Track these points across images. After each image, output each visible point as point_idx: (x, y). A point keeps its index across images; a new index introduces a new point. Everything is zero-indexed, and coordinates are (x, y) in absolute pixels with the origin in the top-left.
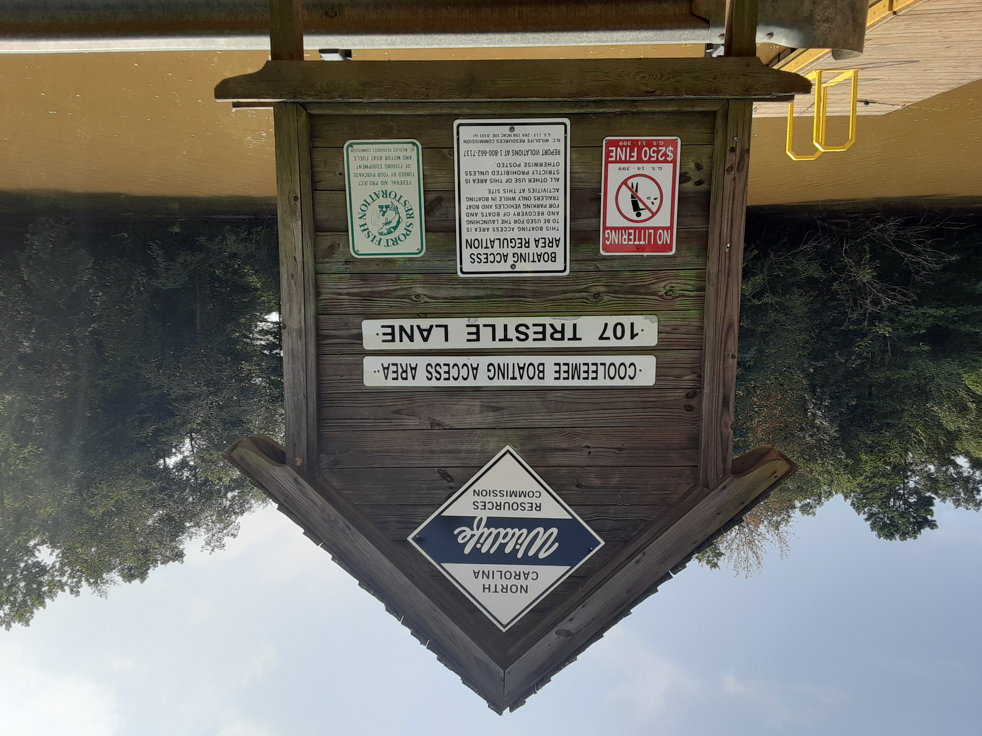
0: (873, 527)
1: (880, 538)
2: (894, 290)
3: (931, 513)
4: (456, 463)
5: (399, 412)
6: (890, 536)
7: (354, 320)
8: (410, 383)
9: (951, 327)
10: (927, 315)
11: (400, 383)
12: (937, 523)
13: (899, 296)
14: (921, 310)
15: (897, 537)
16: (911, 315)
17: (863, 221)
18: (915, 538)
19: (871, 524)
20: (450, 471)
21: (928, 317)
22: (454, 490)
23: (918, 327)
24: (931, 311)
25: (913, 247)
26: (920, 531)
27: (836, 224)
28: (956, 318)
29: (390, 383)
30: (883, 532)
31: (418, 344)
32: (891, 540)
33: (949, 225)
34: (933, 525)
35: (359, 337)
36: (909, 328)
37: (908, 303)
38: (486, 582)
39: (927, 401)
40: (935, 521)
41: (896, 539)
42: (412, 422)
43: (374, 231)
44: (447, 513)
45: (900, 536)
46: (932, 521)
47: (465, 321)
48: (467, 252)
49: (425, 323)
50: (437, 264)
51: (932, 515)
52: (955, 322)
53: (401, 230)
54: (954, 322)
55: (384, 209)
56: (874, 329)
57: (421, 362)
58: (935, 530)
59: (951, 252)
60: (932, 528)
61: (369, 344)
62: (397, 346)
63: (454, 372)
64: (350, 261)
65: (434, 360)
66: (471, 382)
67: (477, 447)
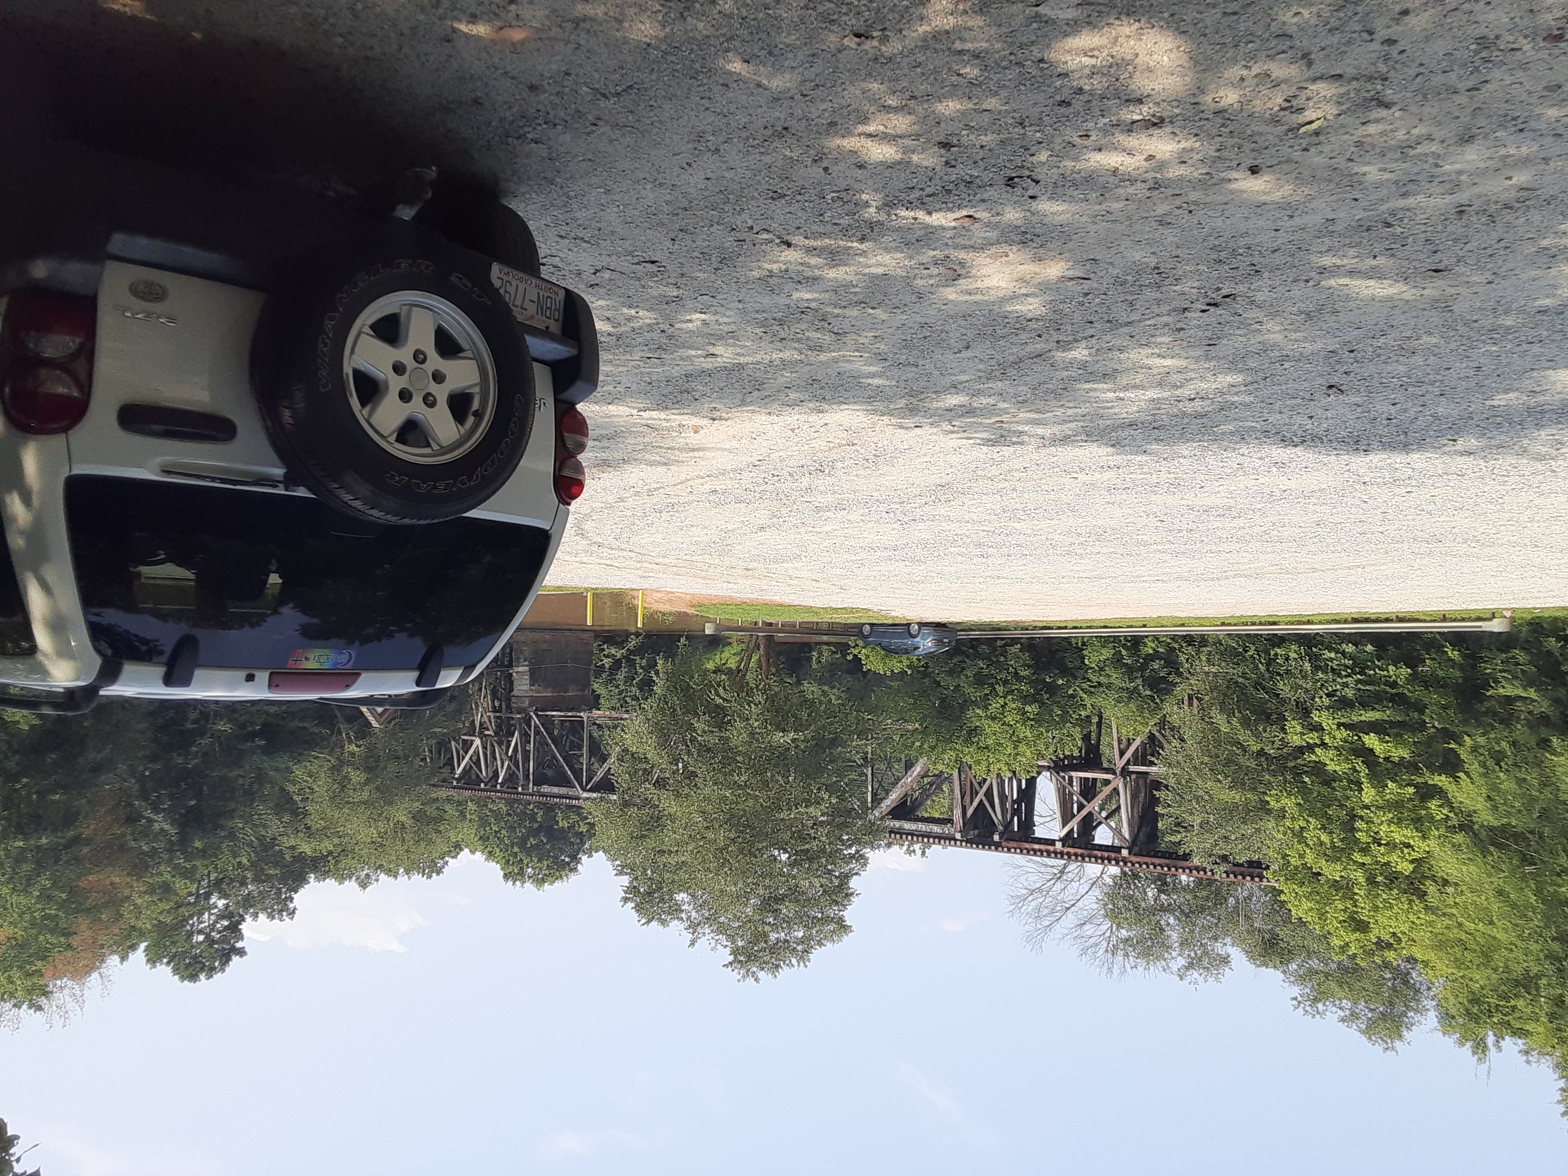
0: (175, 972)
1: (183, 982)
3: (241, 937)
6: (193, 977)
12: (247, 949)
15: (202, 976)
18: (224, 971)
26: (228, 963)
30: (186, 974)
32: (195, 982)
34: (241, 952)
36: (242, 726)
39: (252, 801)
40: (244, 947)
41: (200, 980)
45: (206, 974)
46: (241, 948)
51: (242, 941)
58: (244, 958)
60: (241, 957)
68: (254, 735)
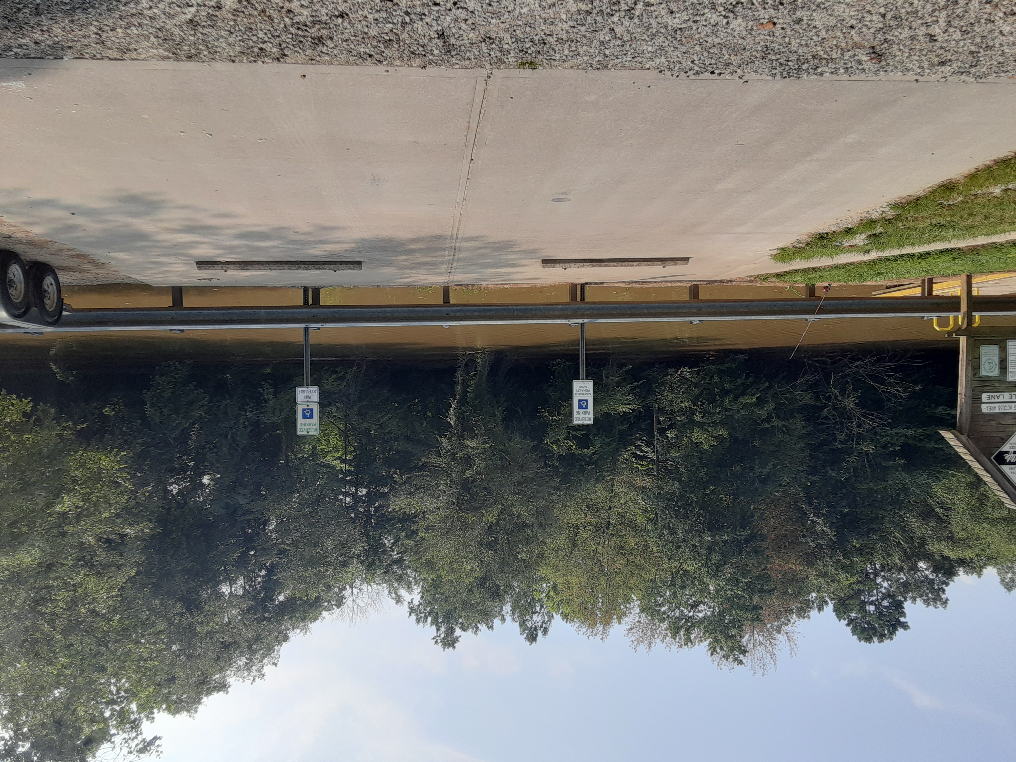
0: (854, 632)
1: (860, 641)
2: (872, 415)
3: (903, 614)
4: (1005, 435)
5: (990, 420)
7: (980, 393)
8: (994, 411)
9: (918, 444)
10: (900, 435)
11: (991, 411)
12: (909, 624)
13: (877, 420)
14: (896, 431)
15: (875, 639)
16: (887, 435)
17: (840, 360)
18: (892, 639)
19: (852, 629)
20: (1003, 437)
21: (900, 437)
22: (1004, 443)
23: (893, 444)
24: (903, 431)
25: (885, 380)
26: (895, 633)
27: (818, 361)
28: (922, 437)
29: (989, 411)
30: (863, 635)
31: (996, 400)
32: (870, 643)
33: (909, 362)
35: (980, 398)
37: (884, 425)
38: (1012, 471)
39: (900, 509)
40: (907, 622)
41: (874, 642)
42: (993, 423)
43: (987, 368)
44: (1003, 450)
45: (878, 638)
46: (904, 623)
47: (1008, 393)
48: (1010, 374)
49: (998, 394)
50: (1002, 378)
51: (905, 617)
52: (923, 440)
53: (993, 369)
54: (921, 440)
55: (989, 363)
56: (860, 447)
57: (997, 405)
58: (908, 630)
59: (915, 383)
60: (905, 629)
61: (984, 400)
62: (991, 401)
63: (1006, 408)
64: (980, 377)
65: (1000, 405)
66: (1010, 411)
67: (1011, 430)
68: (894, 455)
